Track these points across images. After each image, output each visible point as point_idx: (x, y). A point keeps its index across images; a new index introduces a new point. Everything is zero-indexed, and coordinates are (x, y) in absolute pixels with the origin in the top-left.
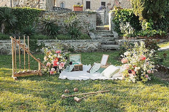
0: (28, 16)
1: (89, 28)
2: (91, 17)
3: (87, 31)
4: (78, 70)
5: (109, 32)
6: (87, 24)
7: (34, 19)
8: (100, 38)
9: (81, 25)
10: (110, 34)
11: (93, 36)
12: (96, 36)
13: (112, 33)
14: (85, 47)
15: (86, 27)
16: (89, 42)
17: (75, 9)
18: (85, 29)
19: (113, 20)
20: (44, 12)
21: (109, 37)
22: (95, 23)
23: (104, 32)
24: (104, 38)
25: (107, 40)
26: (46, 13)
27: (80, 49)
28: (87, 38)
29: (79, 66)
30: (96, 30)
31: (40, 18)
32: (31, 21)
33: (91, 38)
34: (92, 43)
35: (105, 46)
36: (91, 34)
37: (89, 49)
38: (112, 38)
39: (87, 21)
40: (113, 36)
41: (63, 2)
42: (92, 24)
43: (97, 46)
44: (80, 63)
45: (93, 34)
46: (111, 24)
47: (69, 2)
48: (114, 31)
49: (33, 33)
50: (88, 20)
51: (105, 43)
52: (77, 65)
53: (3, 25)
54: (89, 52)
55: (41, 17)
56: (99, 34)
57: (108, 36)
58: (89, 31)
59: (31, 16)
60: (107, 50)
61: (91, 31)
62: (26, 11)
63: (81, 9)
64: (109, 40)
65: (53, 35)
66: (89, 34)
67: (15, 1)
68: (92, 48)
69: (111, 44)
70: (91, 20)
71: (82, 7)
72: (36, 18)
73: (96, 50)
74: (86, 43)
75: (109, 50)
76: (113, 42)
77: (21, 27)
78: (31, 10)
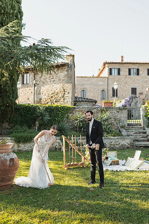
0: (59, 113)
1: (120, 125)
2: (122, 112)
3: (118, 128)
4: (115, 165)
5: (141, 128)
6: (117, 120)
7: (64, 116)
8: (131, 135)
9: (111, 121)
10: (143, 131)
11: (124, 132)
12: (128, 133)
13: (145, 130)
14: (117, 145)
15: (117, 123)
16: (121, 139)
17: (105, 105)
18: (116, 125)
19: (145, 116)
20: (75, 108)
21: (142, 134)
22: (126, 119)
23: (136, 128)
24: (136, 135)
25: (139, 137)
26: (76, 110)
27: (112, 146)
28: (119, 135)
29: (116, 161)
30: (127, 126)
31: (70, 115)
32: (62, 118)
33: (122, 135)
34: (124, 141)
35: (137, 143)
36: (122, 131)
37: (121, 146)
38: (145, 135)
39: (117, 117)
40: (146, 133)
41: (84, 89)
42: (122, 120)
43: (129, 143)
44: (116, 159)
45: (124, 130)
46: (144, 120)
47: (92, 90)
48: (147, 127)
49: (66, 130)
50: (119, 116)
51: (138, 140)
52: (113, 160)
53: (37, 122)
54: (121, 149)
55: (72, 114)
56: (131, 131)
57: (140, 133)
58: (120, 128)
59: (62, 113)
60: (139, 147)
61: (123, 127)
62: (57, 108)
63: (111, 104)
64: (142, 137)
65: (84, 132)
66: (120, 131)
67: (38, 95)
68: (124, 145)
69: (144, 141)
70: (123, 115)
71: (112, 103)
72: (66, 115)
73: (128, 148)
74: (118, 140)
75: (142, 147)
76: (146, 139)
77: (52, 124)
78: (62, 108)
